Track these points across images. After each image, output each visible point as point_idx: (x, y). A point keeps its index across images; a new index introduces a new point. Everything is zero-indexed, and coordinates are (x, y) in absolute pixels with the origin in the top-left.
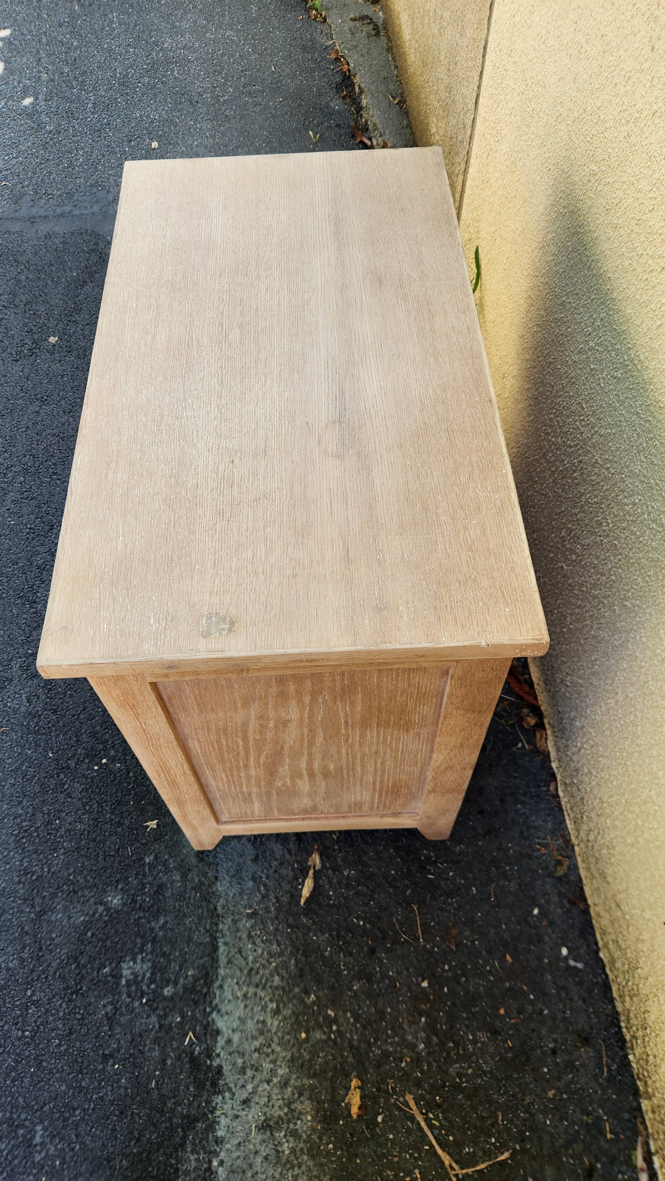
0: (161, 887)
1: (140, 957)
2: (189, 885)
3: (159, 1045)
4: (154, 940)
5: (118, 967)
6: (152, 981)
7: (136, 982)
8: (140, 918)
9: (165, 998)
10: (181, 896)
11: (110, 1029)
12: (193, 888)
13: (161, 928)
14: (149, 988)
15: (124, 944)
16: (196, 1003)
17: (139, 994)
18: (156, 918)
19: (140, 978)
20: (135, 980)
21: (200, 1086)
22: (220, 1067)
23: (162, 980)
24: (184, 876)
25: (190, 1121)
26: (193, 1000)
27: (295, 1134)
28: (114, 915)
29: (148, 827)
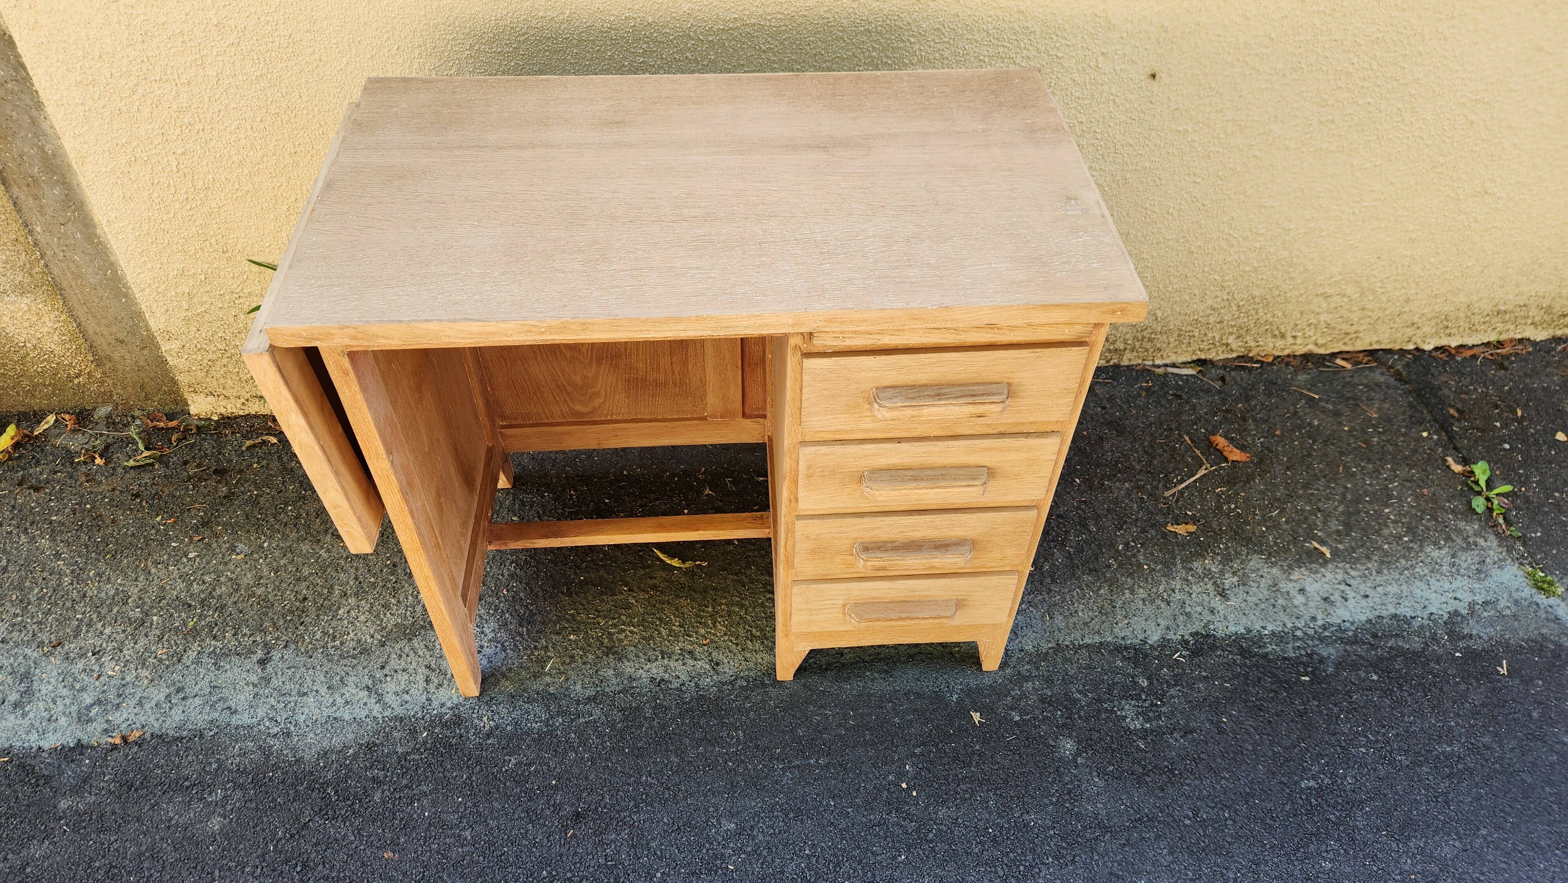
0: (1043, 700)
1: (1119, 713)
2: (1035, 673)
3: (1194, 684)
4: (1099, 700)
5: (1135, 732)
6: (1137, 697)
7: (1143, 714)
8: (1080, 717)
9: (1151, 683)
10: (1049, 681)
11: (1195, 731)
12: (1037, 669)
13: (1086, 696)
14: (1146, 700)
15: (1110, 729)
16: (1146, 656)
17: (1154, 709)
18: (1075, 701)
19: (1140, 710)
20: (1142, 713)
21: (1213, 647)
22: (1191, 634)
23: (1135, 689)
24: (1026, 679)
25: (1244, 653)
26: (1144, 659)
27: (1222, 572)
28: (1085, 744)
29: (979, 722)
